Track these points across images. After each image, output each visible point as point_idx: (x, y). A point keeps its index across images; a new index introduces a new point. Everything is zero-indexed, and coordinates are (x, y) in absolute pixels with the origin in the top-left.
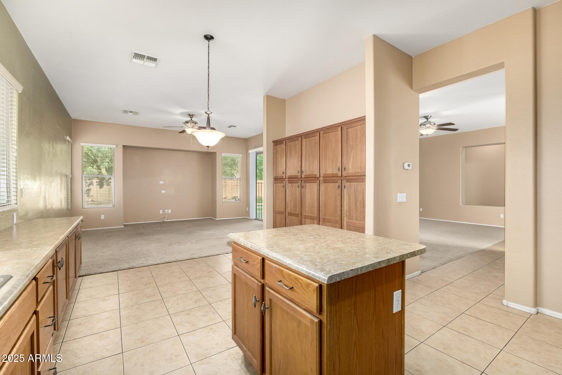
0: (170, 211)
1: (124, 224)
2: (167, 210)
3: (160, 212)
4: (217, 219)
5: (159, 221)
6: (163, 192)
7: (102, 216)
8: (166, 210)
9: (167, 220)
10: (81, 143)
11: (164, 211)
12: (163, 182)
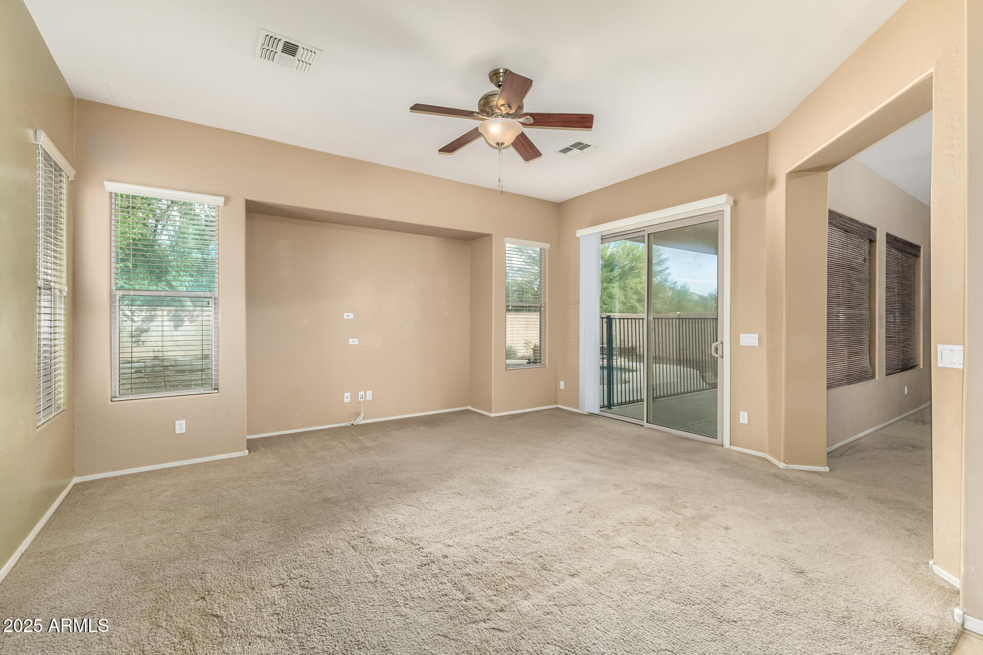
0: (369, 395)
1: (249, 437)
2: (363, 393)
3: (345, 398)
4: (492, 415)
5: (343, 425)
6: (351, 341)
7: (177, 422)
8: (361, 393)
9: (364, 419)
10: (106, 183)
11: (354, 396)
12: (351, 316)
